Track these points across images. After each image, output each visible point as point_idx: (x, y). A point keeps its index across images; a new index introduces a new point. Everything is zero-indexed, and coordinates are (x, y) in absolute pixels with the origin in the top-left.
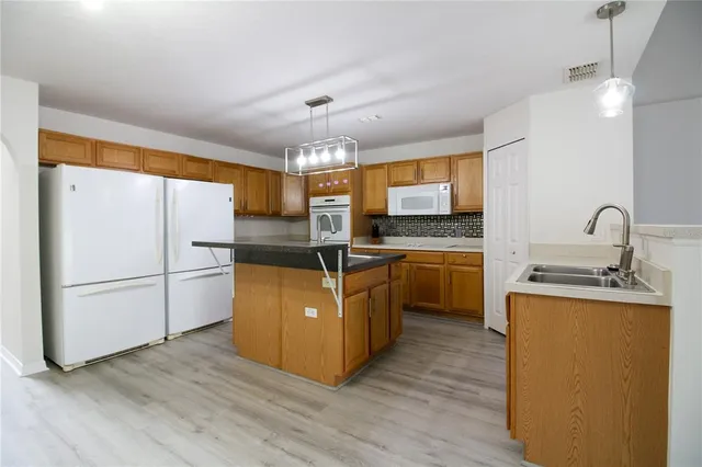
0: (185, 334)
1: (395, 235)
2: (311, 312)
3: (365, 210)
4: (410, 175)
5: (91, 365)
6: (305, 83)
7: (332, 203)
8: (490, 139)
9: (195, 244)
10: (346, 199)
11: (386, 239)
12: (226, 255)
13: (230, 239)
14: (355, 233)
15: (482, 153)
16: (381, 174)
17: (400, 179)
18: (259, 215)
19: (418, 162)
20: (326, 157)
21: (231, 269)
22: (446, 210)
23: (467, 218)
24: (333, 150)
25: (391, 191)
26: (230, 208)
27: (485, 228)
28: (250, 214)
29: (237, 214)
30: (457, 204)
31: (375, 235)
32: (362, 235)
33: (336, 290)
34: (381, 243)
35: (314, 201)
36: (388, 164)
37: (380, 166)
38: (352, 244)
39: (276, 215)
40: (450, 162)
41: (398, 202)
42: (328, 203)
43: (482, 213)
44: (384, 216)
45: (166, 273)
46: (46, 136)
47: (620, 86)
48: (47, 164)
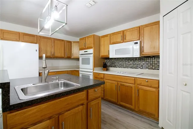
1: (114, 67)
3: (101, 56)
4: (119, 38)
7: (86, 53)
10: (91, 51)
11: (111, 69)
14: (95, 66)
15: (159, 22)
16: (107, 40)
17: (115, 41)
19: (123, 31)
22: (137, 55)
23: (149, 59)
25: (111, 46)
28: (57, 57)
30: (143, 51)
31: (105, 67)
32: (98, 67)
34: (107, 70)
35: (81, 52)
36: (110, 34)
37: (106, 35)
38: (94, 70)
39: (69, 58)
40: (139, 29)
41: (114, 52)
42: (85, 53)
44: (108, 58)
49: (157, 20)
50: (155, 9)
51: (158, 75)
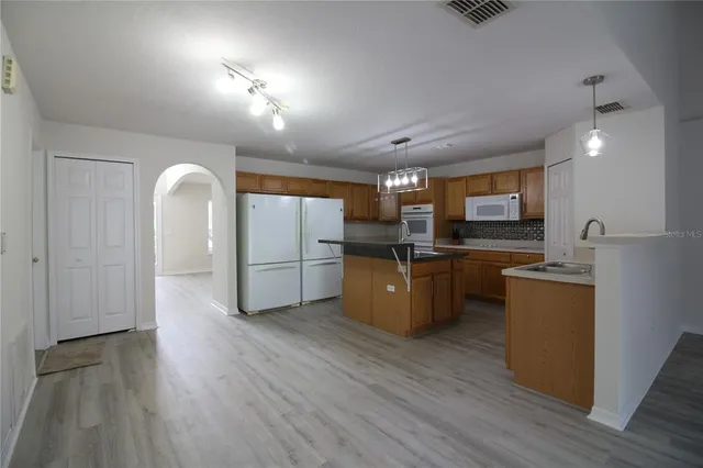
0: (313, 302)
1: (473, 237)
2: (391, 288)
3: (447, 216)
4: (485, 187)
5: (262, 313)
6: (388, 133)
7: (418, 211)
8: (550, 156)
9: (320, 241)
10: (430, 208)
11: (467, 240)
12: (338, 249)
13: (341, 238)
14: (437, 235)
15: (543, 168)
17: (476, 190)
18: (363, 220)
19: (492, 175)
20: (405, 181)
21: (341, 260)
22: (515, 216)
23: (531, 223)
24: (410, 175)
25: (469, 201)
26: (341, 216)
27: (545, 232)
28: (356, 219)
29: (346, 219)
30: (525, 211)
31: (456, 237)
32: (444, 237)
33: (406, 274)
34: (461, 243)
35: (405, 209)
36: (466, 177)
37: (458, 179)
38: (435, 243)
39: (375, 220)
40: (520, 176)
41: (474, 209)
42: (415, 211)
43: (543, 220)
44: (462, 220)
45: (301, 260)
46: (240, 175)
47: (599, 135)
48: (241, 191)
49: (539, 165)
50: (541, 145)
51: (543, 249)
